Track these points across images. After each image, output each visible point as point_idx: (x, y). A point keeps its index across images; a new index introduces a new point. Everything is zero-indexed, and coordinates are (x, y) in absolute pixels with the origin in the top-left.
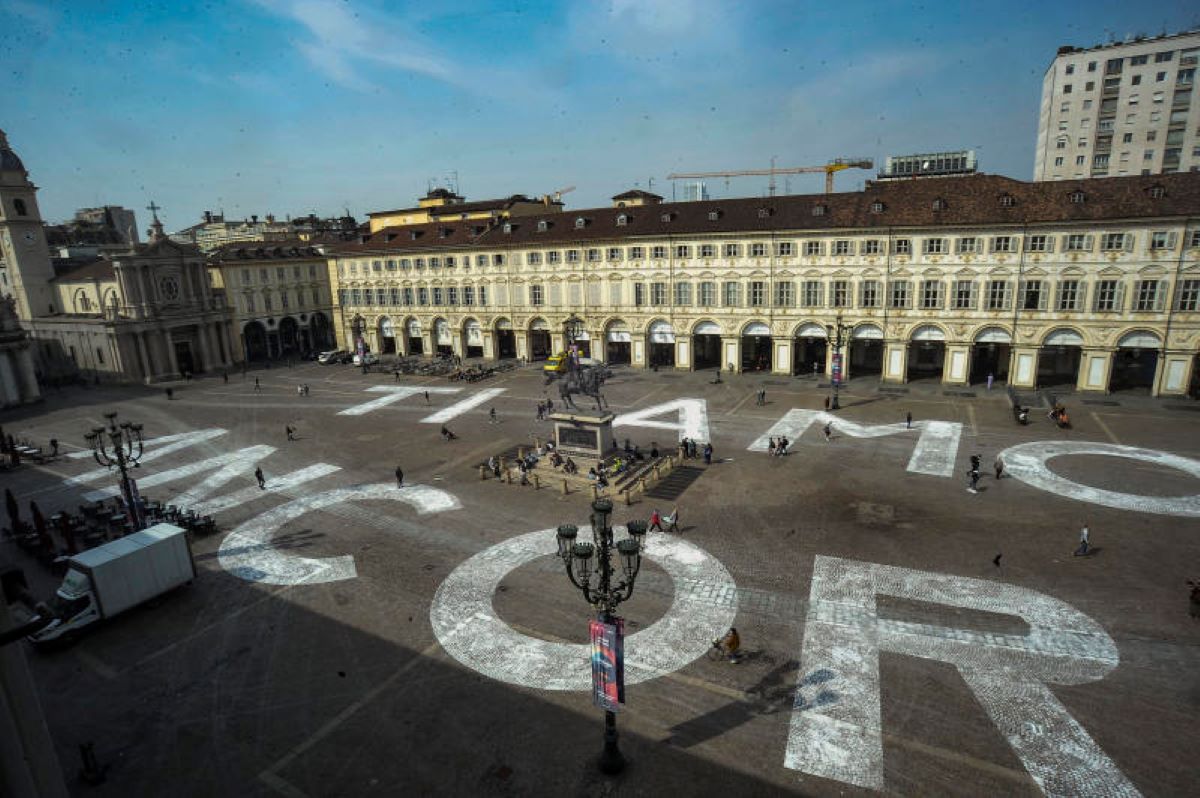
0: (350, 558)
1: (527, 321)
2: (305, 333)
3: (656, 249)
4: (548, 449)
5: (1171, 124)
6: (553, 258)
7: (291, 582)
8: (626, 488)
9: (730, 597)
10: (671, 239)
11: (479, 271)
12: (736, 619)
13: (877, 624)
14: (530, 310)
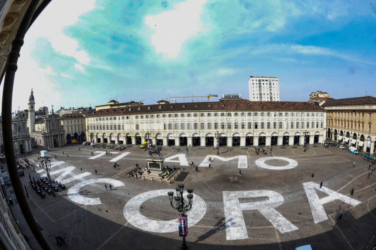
0: (98, 199)
1: (135, 134)
2: (79, 137)
3: (169, 115)
5: (270, 93)
6: (142, 117)
7: (86, 204)
8: (169, 179)
9: (204, 205)
10: (173, 112)
11: (122, 120)
12: (207, 210)
13: (240, 205)
14: (135, 131)
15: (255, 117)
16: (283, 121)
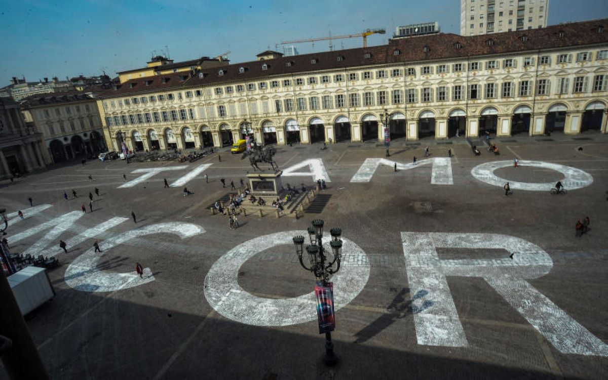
1: (217, 126)
2: (87, 143)
3: (285, 81)
4: (247, 194)
5: (519, 7)
6: (229, 90)
7: (116, 289)
8: (294, 210)
9: (364, 260)
10: (293, 76)
11: (188, 100)
12: (371, 271)
13: (441, 263)
14: (219, 119)
15: (473, 73)
16: (550, 75)
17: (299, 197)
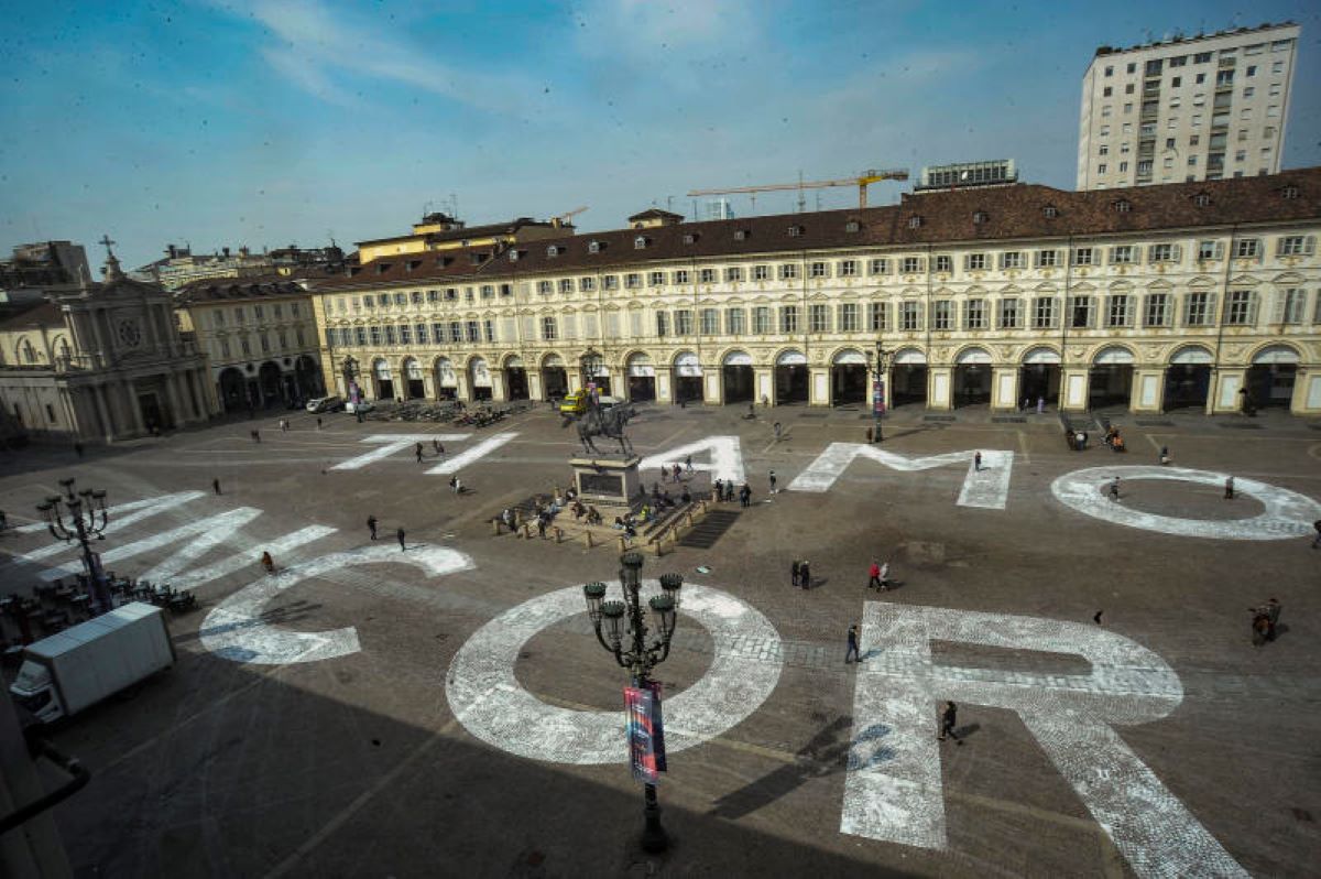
0: (352, 630)
1: (539, 357)
2: (289, 378)
3: (679, 273)
4: (569, 499)
5: (1213, 128)
6: (565, 287)
7: (286, 661)
8: (657, 537)
9: (775, 651)
10: (694, 263)
11: (484, 303)
12: (782, 676)
13: (932, 672)
14: (541, 344)
15: (1080, 271)
16: (1261, 282)
17: (673, 512)
